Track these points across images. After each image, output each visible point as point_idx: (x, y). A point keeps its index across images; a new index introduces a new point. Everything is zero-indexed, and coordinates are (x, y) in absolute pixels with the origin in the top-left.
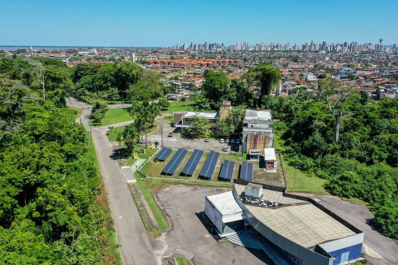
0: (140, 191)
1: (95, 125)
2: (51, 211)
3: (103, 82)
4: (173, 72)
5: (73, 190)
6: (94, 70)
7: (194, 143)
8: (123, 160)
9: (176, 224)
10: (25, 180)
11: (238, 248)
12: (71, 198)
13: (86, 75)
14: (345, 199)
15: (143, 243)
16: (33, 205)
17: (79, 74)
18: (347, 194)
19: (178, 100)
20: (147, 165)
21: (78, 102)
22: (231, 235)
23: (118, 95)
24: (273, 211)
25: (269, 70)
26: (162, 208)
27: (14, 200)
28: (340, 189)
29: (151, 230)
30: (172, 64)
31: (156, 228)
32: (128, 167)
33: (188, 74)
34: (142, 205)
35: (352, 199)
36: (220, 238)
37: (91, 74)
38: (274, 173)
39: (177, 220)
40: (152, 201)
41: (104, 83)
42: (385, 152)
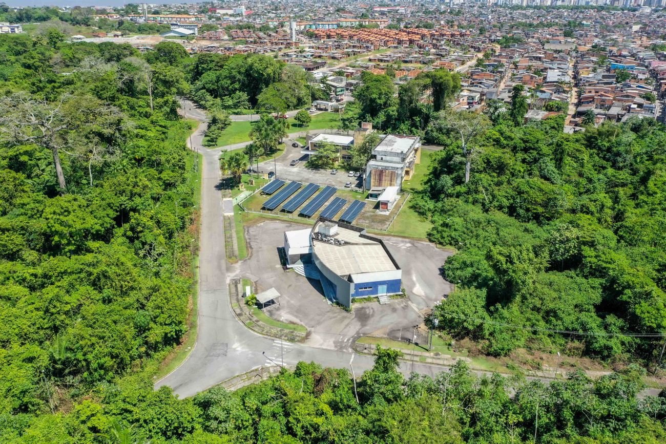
0: (233, 224)
1: (209, 146)
2: (141, 232)
3: (229, 82)
4: (349, 56)
5: (159, 216)
6: (219, 64)
7: (317, 175)
8: (228, 191)
9: (255, 255)
10: (121, 205)
11: (299, 277)
12: (158, 222)
13: (210, 69)
14: (440, 246)
15: (219, 267)
16: (127, 226)
17: (200, 68)
18: (442, 241)
19: (329, 110)
20: (250, 199)
21: (197, 110)
22: (299, 267)
23: (247, 103)
24: (336, 248)
25: (441, 78)
26: (248, 241)
27: (112, 221)
28: (438, 236)
29: (230, 258)
30: (355, 38)
31: (236, 257)
32: (231, 199)
33: (370, 60)
34: (231, 237)
35: (448, 247)
36: (287, 269)
37: (216, 70)
38: (385, 216)
39: (258, 251)
40: (241, 234)
41: (231, 84)
42: (508, 200)
